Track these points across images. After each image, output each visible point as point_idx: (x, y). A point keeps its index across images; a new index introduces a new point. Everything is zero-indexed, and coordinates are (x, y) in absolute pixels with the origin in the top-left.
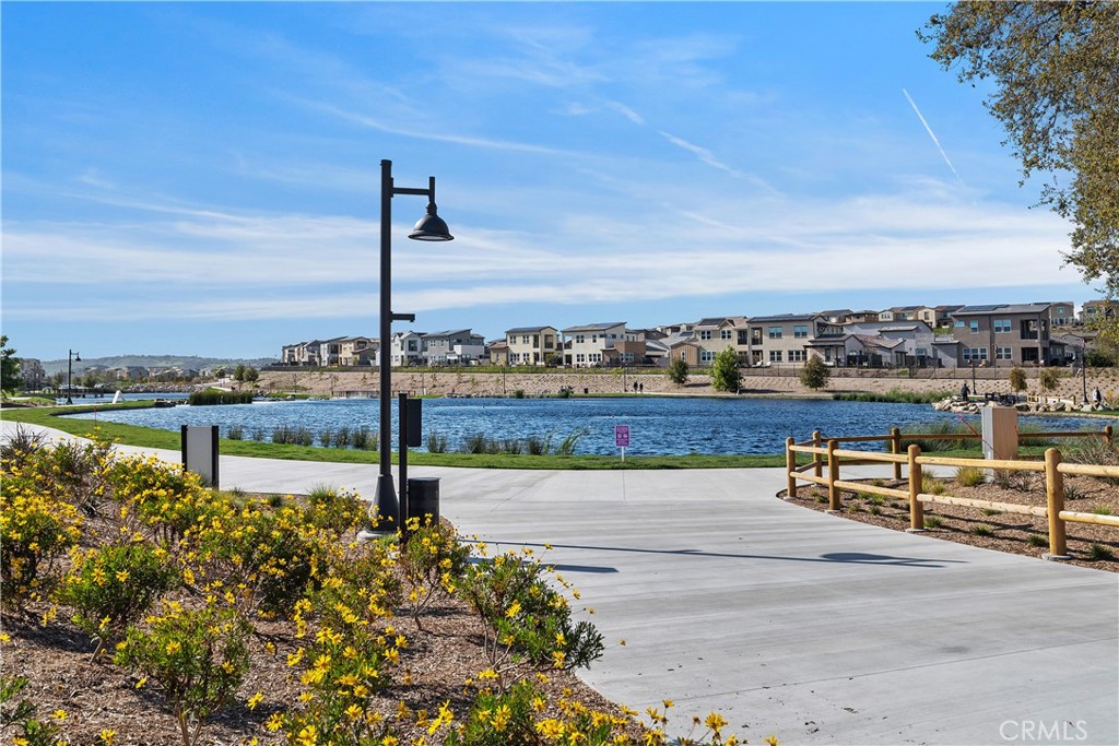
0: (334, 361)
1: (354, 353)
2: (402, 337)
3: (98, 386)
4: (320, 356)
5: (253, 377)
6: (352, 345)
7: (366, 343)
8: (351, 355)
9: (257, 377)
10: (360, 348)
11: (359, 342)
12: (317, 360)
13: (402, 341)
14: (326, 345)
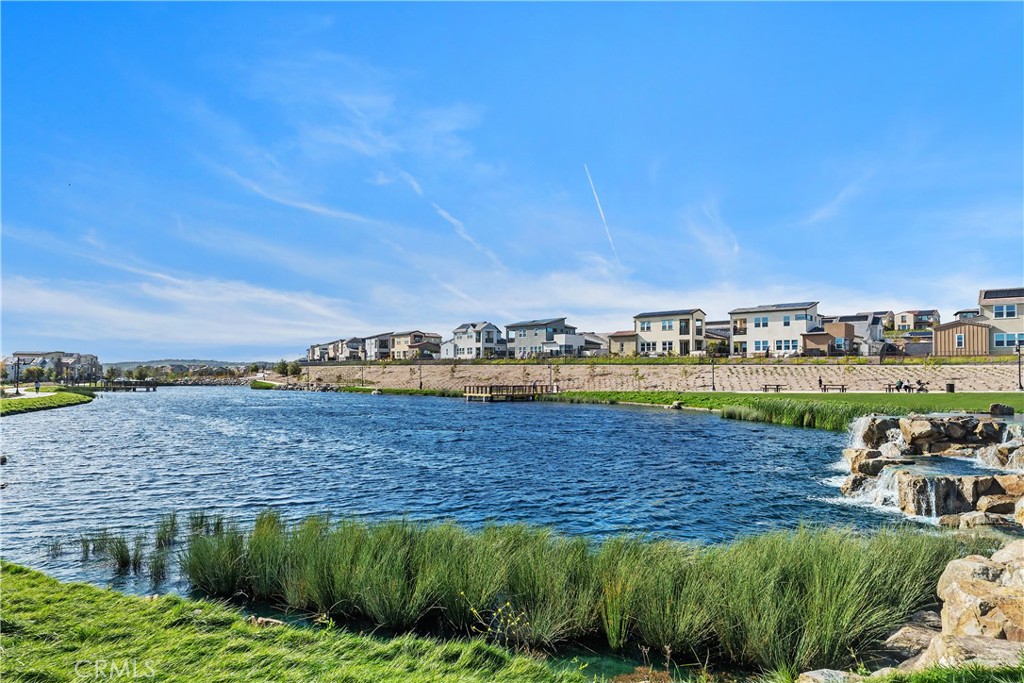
0: (384, 355)
1: (410, 347)
2: (477, 329)
3: (148, 379)
4: (364, 351)
5: (296, 372)
6: (409, 339)
7: (421, 337)
8: (407, 349)
9: (300, 370)
10: (416, 342)
11: (415, 336)
12: (361, 355)
13: (478, 333)
14: (373, 341)
